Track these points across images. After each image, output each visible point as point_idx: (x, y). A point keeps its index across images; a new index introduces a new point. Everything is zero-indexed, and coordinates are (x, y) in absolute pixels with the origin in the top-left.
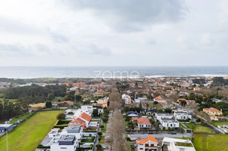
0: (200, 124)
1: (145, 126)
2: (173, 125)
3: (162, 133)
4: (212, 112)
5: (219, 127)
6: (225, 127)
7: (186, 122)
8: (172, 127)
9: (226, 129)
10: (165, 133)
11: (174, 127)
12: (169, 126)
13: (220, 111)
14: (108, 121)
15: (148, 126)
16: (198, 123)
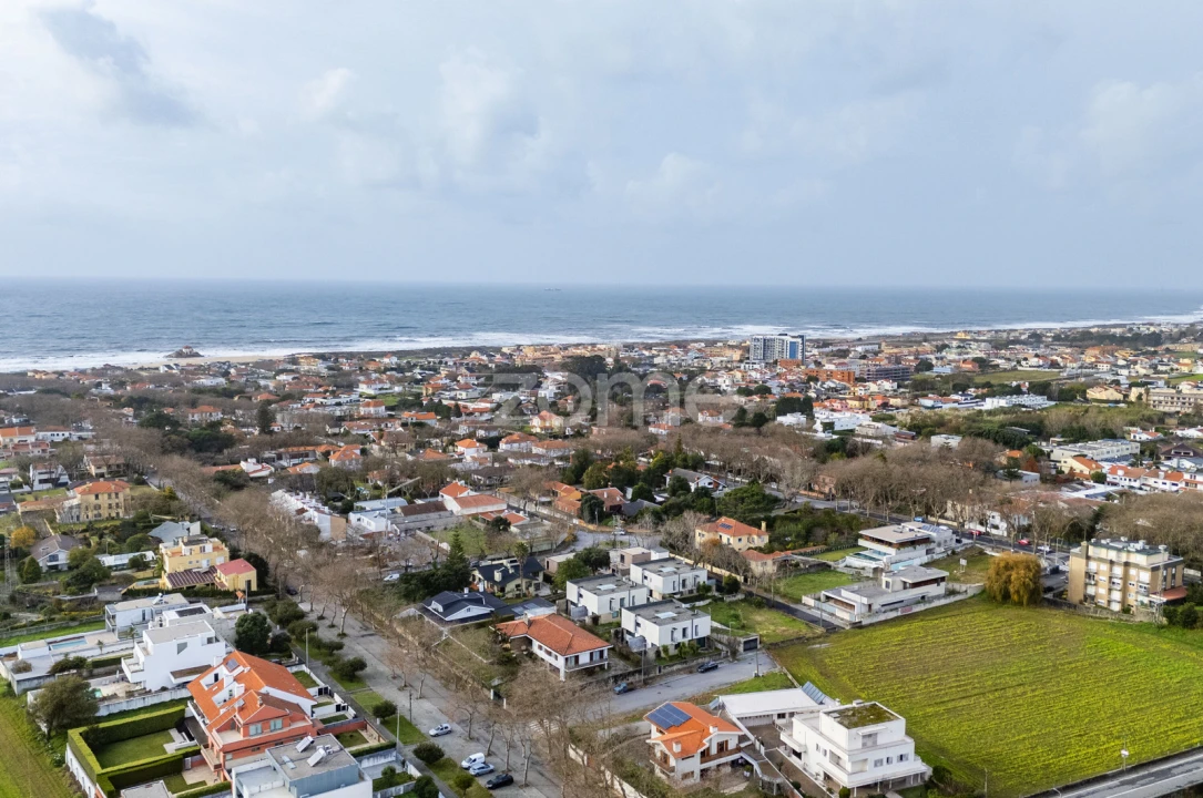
0: (742, 601)
1: (584, 659)
2: (689, 632)
3: (665, 675)
4: (737, 539)
5: (808, 600)
6: (828, 598)
7: (698, 604)
8: (686, 640)
9: (831, 603)
10: (672, 673)
11: (695, 637)
12: (679, 638)
13: (760, 527)
14: (368, 670)
15: (596, 657)
16: (734, 599)
